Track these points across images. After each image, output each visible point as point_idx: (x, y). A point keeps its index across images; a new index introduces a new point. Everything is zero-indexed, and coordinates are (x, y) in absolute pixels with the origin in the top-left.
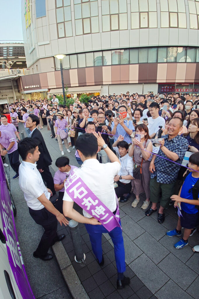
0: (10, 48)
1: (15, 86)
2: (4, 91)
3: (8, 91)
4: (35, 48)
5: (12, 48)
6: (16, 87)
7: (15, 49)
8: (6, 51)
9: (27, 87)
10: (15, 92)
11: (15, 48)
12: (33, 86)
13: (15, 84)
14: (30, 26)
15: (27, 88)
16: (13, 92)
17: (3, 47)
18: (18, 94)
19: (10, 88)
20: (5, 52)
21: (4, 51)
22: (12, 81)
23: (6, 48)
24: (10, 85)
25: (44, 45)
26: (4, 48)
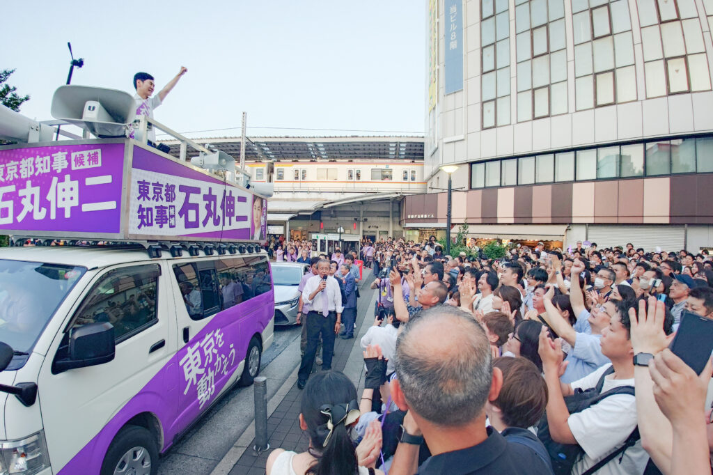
0: (401, 145)
1: (396, 212)
2: (375, 219)
3: (382, 219)
4: (437, 148)
5: (404, 145)
6: (397, 214)
7: (411, 146)
8: (394, 149)
9: (412, 217)
10: (394, 222)
11: (410, 144)
12: (422, 216)
13: (396, 209)
14: (434, 109)
15: (411, 219)
16: (389, 222)
17: (389, 143)
18: (398, 228)
19: (385, 215)
20: (392, 151)
21: (391, 149)
22: (391, 204)
23: (394, 145)
24: (387, 210)
25: (455, 142)
26: (391, 145)
